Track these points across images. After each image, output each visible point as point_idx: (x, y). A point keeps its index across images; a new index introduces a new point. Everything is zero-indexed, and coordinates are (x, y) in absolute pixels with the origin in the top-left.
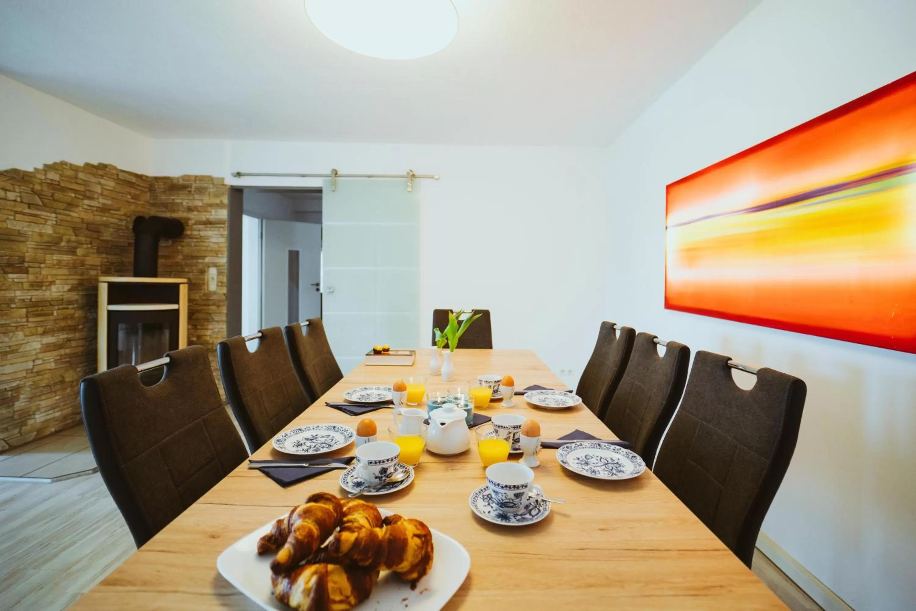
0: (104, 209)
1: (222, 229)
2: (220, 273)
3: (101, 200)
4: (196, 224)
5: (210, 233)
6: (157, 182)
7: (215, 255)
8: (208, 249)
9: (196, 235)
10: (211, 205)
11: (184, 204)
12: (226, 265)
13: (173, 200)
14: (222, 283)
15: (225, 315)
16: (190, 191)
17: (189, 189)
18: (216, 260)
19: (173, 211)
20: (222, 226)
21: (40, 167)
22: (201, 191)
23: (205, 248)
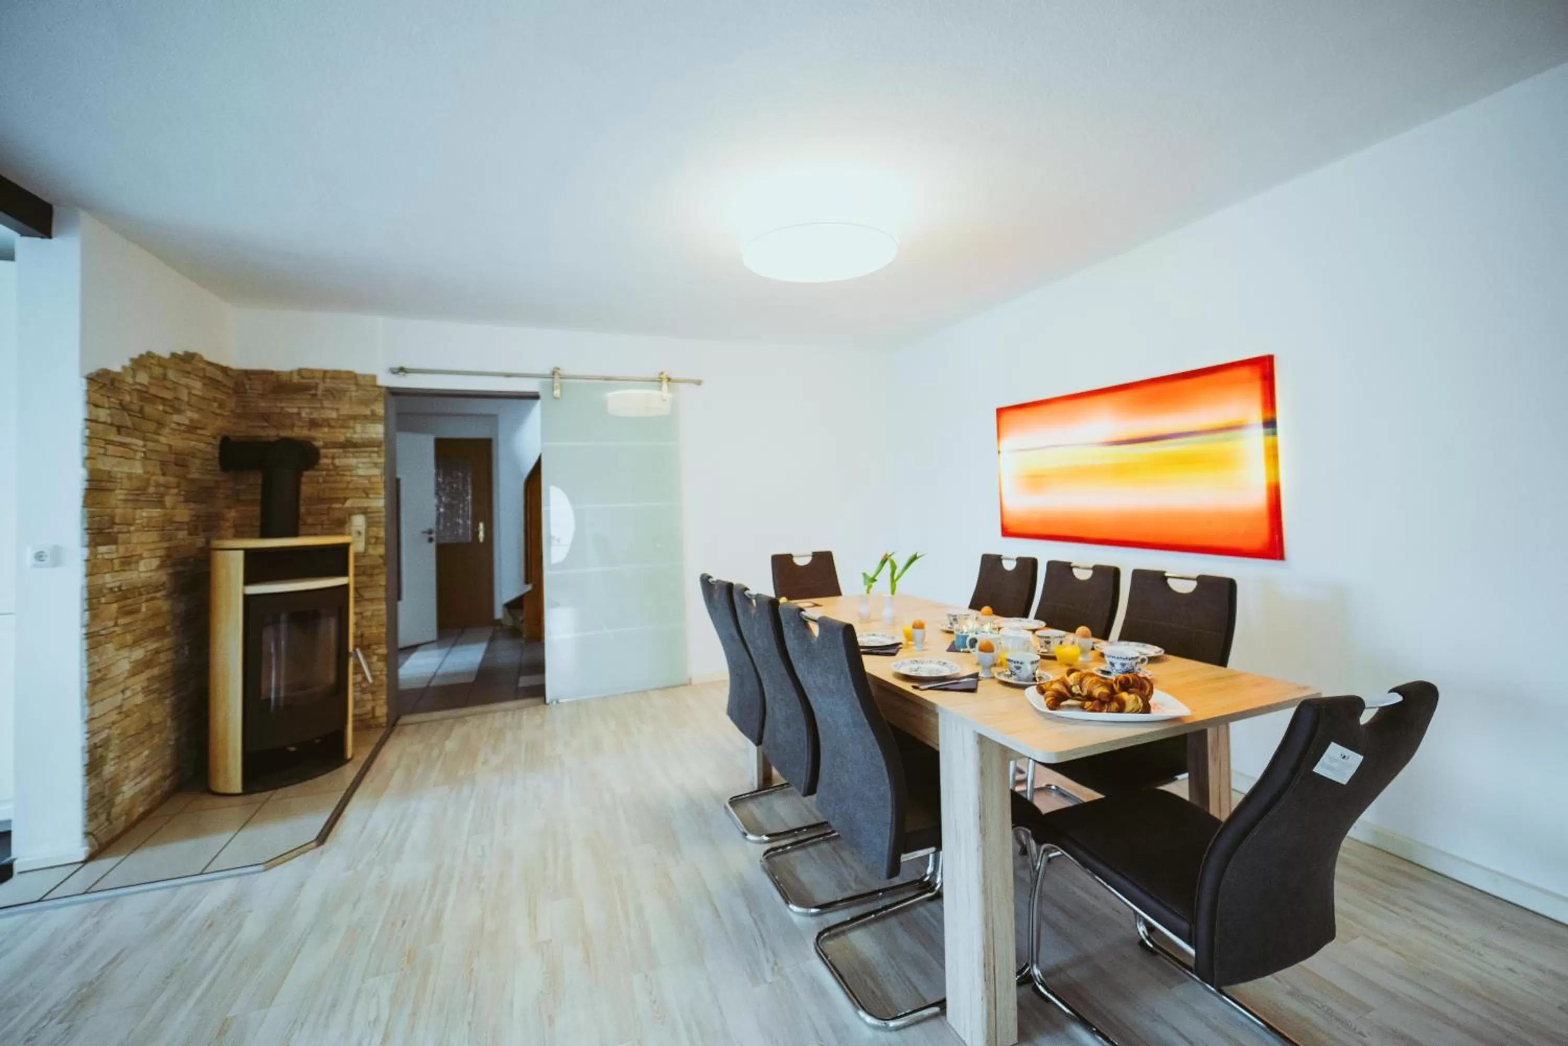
0: (192, 428)
1: (374, 455)
2: (370, 524)
3: (190, 414)
4: (326, 446)
5: (353, 461)
6: (250, 379)
7: (364, 495)
8: (351, 486)
9: (328, 465)
10: (355, 418)
11: (304, 414)
12: (383, 510)
13: (282, 408)
14: (377, 538)
15: (383, 589)
16: (315, 395)
17: (313, 392)
18: (365, 503)
19: (282, 426)
20: (376, 449)
21: (127, 363)
22: (334, 394)
23: (345, 486)
